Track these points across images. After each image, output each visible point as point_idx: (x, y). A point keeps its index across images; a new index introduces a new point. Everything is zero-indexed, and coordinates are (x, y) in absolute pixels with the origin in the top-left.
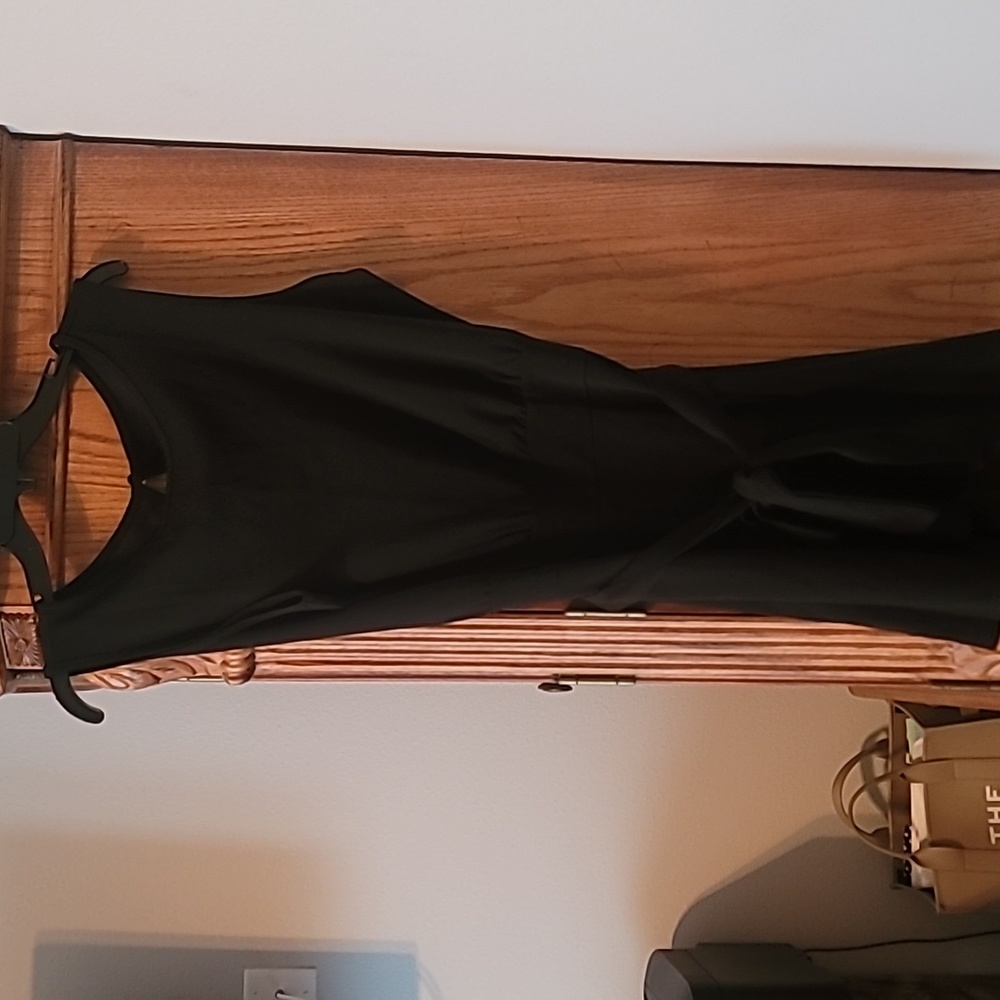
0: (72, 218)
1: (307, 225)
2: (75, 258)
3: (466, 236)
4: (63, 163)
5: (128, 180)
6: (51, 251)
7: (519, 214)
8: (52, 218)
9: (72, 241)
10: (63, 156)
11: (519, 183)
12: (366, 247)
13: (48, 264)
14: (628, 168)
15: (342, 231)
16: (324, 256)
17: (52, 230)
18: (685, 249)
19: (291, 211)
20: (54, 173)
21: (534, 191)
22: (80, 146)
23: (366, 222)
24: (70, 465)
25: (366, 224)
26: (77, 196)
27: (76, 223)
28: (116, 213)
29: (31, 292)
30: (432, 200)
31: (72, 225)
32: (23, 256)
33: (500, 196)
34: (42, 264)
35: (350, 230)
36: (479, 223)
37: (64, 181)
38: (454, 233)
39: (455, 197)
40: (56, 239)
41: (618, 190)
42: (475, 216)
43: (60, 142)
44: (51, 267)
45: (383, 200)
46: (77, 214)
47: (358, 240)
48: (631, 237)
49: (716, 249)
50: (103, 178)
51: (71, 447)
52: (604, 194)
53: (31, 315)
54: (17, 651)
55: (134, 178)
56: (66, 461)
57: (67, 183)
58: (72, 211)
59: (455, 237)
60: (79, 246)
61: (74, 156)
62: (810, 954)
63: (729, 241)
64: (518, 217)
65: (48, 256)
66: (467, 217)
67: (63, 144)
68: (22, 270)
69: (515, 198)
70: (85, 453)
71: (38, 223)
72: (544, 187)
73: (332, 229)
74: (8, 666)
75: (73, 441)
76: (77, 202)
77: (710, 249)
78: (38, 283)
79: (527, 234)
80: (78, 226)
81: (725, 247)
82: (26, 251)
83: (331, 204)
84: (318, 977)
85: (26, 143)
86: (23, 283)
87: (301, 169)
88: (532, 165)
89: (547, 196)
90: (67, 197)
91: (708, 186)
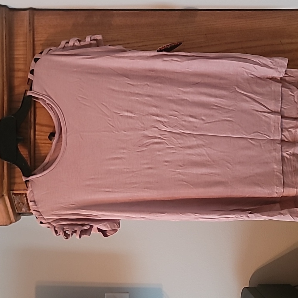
3: (185, 43)
4: (30, 20)
5: (54, 25)
6: (26, 54)
8: (26, 41)
9: (34, 50)
10: (29, 17)
13: (25, 59)
15: (137, 42)
17: (26, 46)
18: (272, 45)
19: (117, 35)
20: (26, 23)
22: (36, 13)
24: (37, 136)
25: (146, 39)
26: (35, 33)
27: (35, 43)
28: (50, 39)
29: (19, 70)
30: (172, 29)
32: (17, 56)
33: (198, 26)
34: (23, 59)
35: (140, 42)
36: (190, 37)
37: (30, 26)
39: (181, 27)
40: (28, 49)
42: (189, 35)
43: (28, 11)
45: (153, 29)
46: (36, 39)
47: (143, 46)
48: (250, 41)
49: (285, 44)
50: (45, 25)
51: (36, 129)
52: (240, 24)
53: (20, 79)
54: (20, 207)
55: (56, 24)
56: (35, 135)
57: (31, 27)
58: (34, 38)
61: (34, 16)
63: (290, 41)
64: (205, 34)
65: (25, 56)
66: (186, 35)
67: (29, 12)
68: (16, 62)
69: (204, 27)
70: (41, 132)
71: (21, 44)
72: (215, 22)
73: (133, 42)
74: (17, 212)
75: (37, 127)
76: (35, 35)
77: (282, 44)
78: (21, 67)
79: (209, 41)
81: (288, 43)
82: (17, 54)
83: (133, 32)
84: (129, 296)
85: (16, 12)
86: (16, 67)
87: (121, 18)
88: (211, 13)
89: (217, 25)
90: (32, 33)
91: (281, 19)
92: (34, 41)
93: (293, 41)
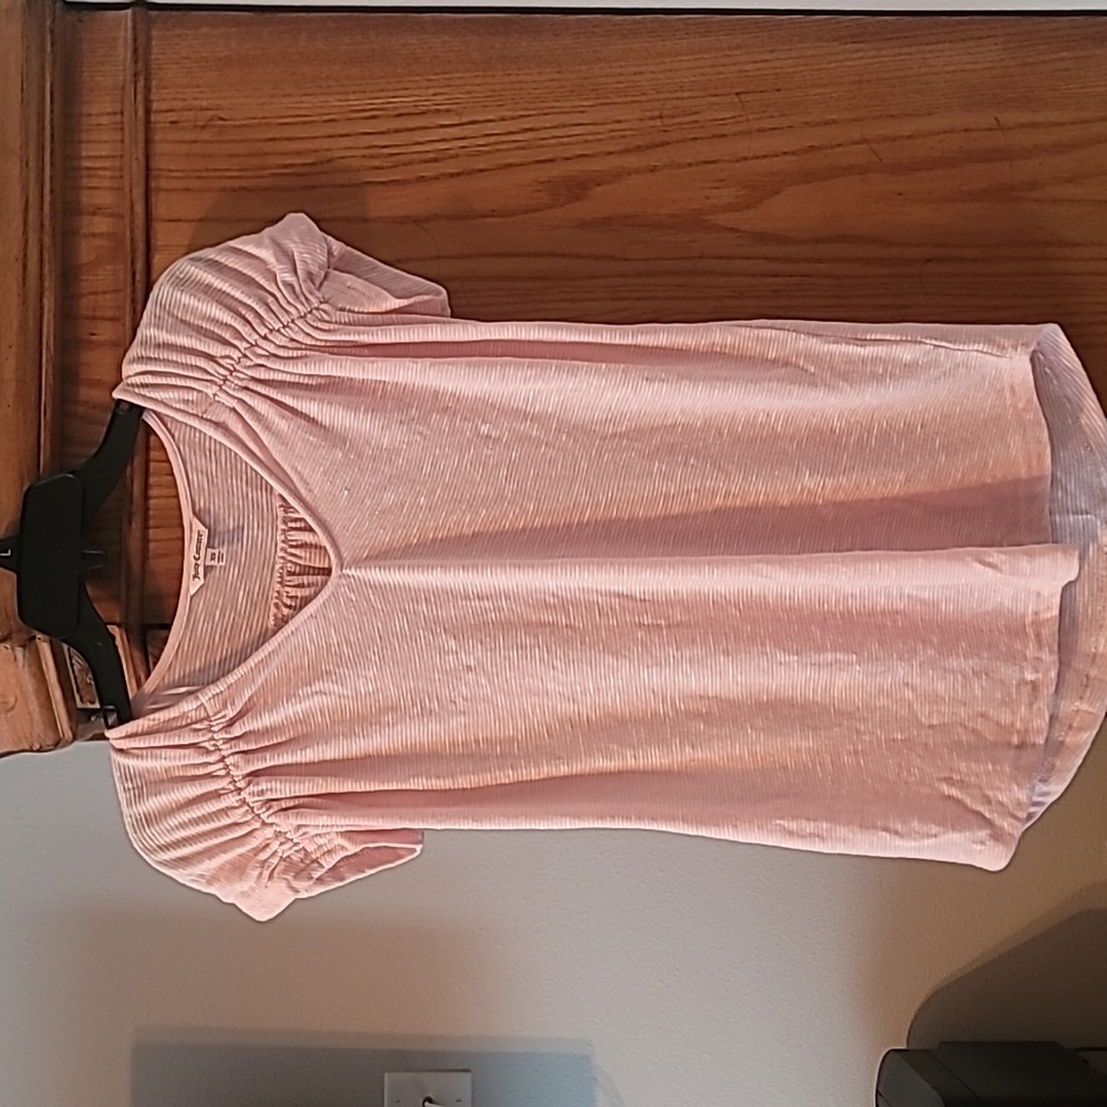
0: (148, 111)
1: (458, 114)
2: (154, 163)
3: (668, 121)
4: (135, 40)
5: (220, 59)
6: (122, 156)
7: (738, 90)
8: (122, 113)
9: (148, 142)
10: (134, 29)
11: (738, 47)
12: (535, 139)
13: (118, 174)
14: (885, 21)
15: (503, 119)
16: (480, 154)
17: (122, 129)
18: (966, 130)
19: (434, 95)
20: (124, 53)
21: (759, 57)
22: (157, 16)
23: (534, 106)
25: (534, 109)
26: (154, 83)
27: (153, 118)
28: (205, 104)
29: (96, 211)
30: (621, 74)
31: (148, 122)
32: (86, 163)
33: (713, 66)
34: (108, 173)
35: (513, 118)
36: (685, 103)
37: (136, 62)
38: (652, 118)
39: (653, 68)
40: (127, 140)
41: (875, 53)
42: (680, 94)
43: (129, 11)
44: (122, 177)
45: (556, 76)
46: (155, 106)
47: (525, 130)
48: (892, 116)
49: (1010, 129)
50: (187, 58)
52: (855, 59)
53: (98, 242)
55: (227, 56)
57: (140, 65)
58: (147, 101)
59: (652, 123)
60: (159, 148)
61: (149, 29)
62: (1084, 1055)
63: (1026, 117)
64: (737, 94)
65: (117, 163)
66: (669, 95)
67: (134, 14)
68: (85, 182)
69: (733, 68)
71: (105, 120)
72: (772, 51)
73: (490, 117)
74: (79, 705)
76: (154, 90)
77: (1001, 128)
78: (104, 199)
79: (751, 117)
80: (155, 122)
81: (1022, 126)
82: (90, 158)
83: (488, 84)
84: (473, 1082)
85: (86, 15)
86: (88, 199)
87: (446, 38)
88: (756, 22)
89: (778, 64)
90: (141, 83)
91: (996, 44)
93: (1039, 118)
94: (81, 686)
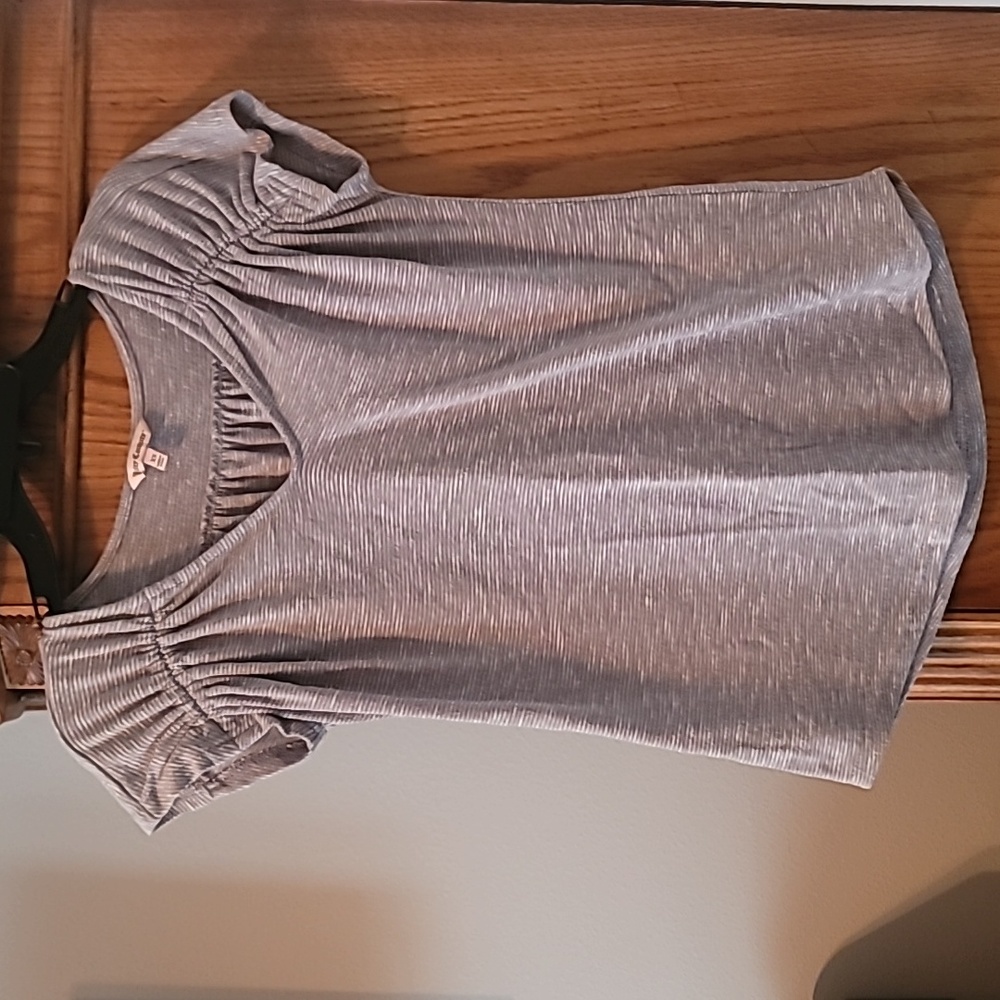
1: (399, 99)
2: (93, 144)
3: (607, 110)
4: (75, 20)
5: (160, 41)
6: (60, 137)
7: (676, 80)
8: (62, 94)
9: (86, 123)
10: (75, 10)
11: (678, 38)
12: (475, 125)
13: (57, 154)
14: (822, 14)
15: (443, 105)
16: (421, 139)
17: (62, 109)
18: (901, 123)
19: (375, 80)
20: (63, 32)
21: (697, 48)
23: (473, 93)
24: (86, 418)
25: (474, 96)
26: (93, 64)
27: (92, 98)
28: (144, 85)
29: (35, 190)
30: (562, 63)
31: (86, 103)
32: (24, 143)
33: (651, 56)
34: (46, 153)
35: (454, 105)
36: (624, 92)
37: (76, 42)
38: (592, 107)
39: (592, 58)
40: (66, 121)
41: (811, 46)
42: (620, 84)
44: (60, 157)
45: (498, 63)
46: (94, 87)
47: (466, 116)
48: (828, 108)
49: (944, 122)
50: (128, 40)
51: (86, 395)
52: (791, 52)
53: (36, 221)
54: (19, 666)
55: (168, 39)
56: (80, 413)
57: (80, 46)
58: (87, 82)
59: (593, 111)
60: (99, 128)
61: (89, 10)
63: (960, 111)
64: (676, 84)
65: (55, 143)
66: (609, 84)
68: (23, 161)
69: (672, 59)
70: (104, 403)
71: (44, 101)
72: (710, 43)
73: (430, 103)
74: (9, 687)
75: (88, 385)
76: (93, 71)
77: (934, 122)
78: (42, 178)
79: (688, 107)
80: (94, 103)
81: (955, 119)
82: (27, 137)
83: (428, 70)
86: (24, 178)
87: (389, 25)
89: (715, 55)
90: (81, 65)
91: (930, 39)
92: (87, 92)
93: (973, 112)
94: (10, 668)
